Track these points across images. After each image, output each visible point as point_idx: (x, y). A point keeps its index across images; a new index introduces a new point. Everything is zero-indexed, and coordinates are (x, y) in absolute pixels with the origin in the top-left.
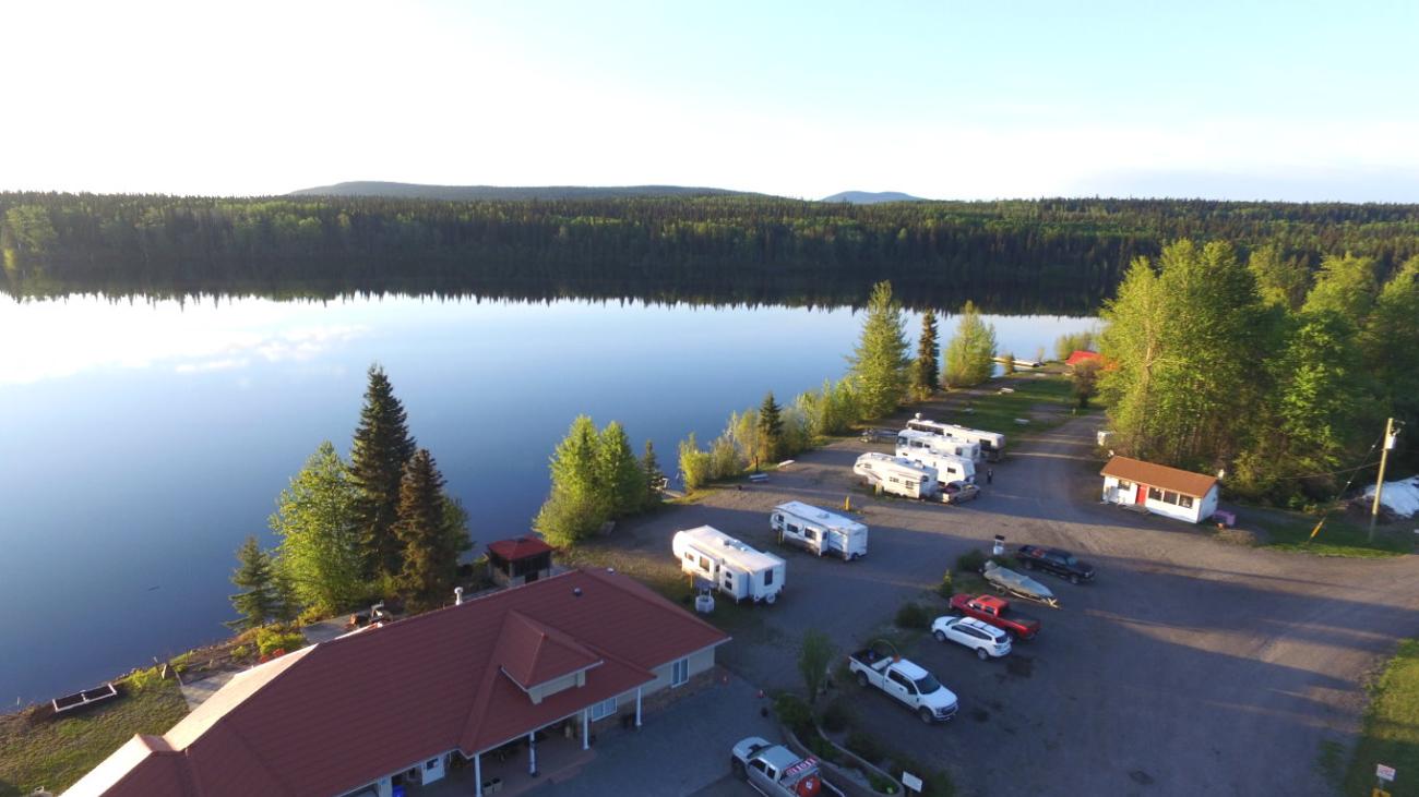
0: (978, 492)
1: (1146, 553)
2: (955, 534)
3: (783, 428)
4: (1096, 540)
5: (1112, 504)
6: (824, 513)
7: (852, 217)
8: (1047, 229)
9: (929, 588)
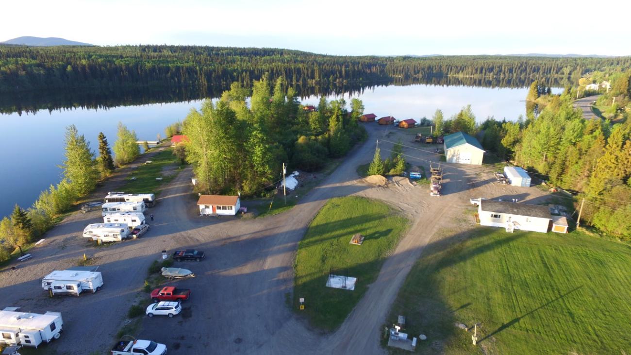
0: (149, 227)
1: (221, 235)
2: (144, 254)
3: (32, 222)
4: (202, 235)
5: (204, 215)
6: (75, 272)
7: (33, 58)
8: (146, 63)
9: (139, 290)
